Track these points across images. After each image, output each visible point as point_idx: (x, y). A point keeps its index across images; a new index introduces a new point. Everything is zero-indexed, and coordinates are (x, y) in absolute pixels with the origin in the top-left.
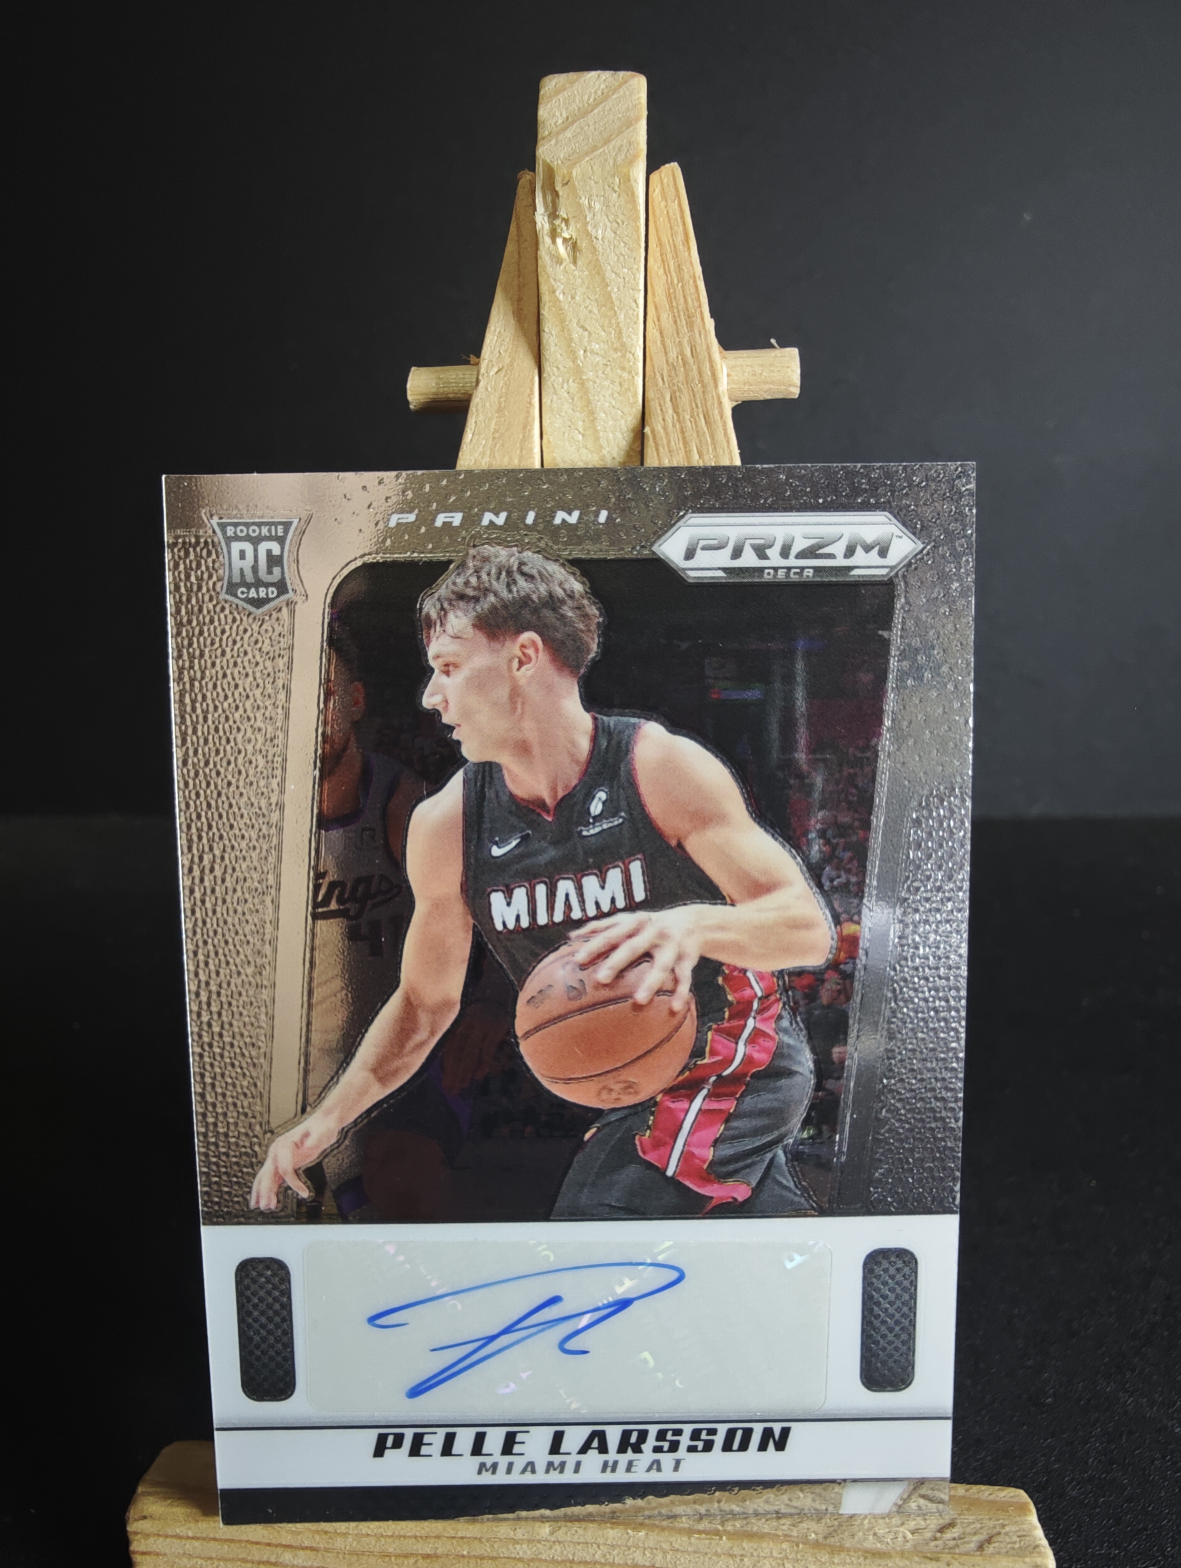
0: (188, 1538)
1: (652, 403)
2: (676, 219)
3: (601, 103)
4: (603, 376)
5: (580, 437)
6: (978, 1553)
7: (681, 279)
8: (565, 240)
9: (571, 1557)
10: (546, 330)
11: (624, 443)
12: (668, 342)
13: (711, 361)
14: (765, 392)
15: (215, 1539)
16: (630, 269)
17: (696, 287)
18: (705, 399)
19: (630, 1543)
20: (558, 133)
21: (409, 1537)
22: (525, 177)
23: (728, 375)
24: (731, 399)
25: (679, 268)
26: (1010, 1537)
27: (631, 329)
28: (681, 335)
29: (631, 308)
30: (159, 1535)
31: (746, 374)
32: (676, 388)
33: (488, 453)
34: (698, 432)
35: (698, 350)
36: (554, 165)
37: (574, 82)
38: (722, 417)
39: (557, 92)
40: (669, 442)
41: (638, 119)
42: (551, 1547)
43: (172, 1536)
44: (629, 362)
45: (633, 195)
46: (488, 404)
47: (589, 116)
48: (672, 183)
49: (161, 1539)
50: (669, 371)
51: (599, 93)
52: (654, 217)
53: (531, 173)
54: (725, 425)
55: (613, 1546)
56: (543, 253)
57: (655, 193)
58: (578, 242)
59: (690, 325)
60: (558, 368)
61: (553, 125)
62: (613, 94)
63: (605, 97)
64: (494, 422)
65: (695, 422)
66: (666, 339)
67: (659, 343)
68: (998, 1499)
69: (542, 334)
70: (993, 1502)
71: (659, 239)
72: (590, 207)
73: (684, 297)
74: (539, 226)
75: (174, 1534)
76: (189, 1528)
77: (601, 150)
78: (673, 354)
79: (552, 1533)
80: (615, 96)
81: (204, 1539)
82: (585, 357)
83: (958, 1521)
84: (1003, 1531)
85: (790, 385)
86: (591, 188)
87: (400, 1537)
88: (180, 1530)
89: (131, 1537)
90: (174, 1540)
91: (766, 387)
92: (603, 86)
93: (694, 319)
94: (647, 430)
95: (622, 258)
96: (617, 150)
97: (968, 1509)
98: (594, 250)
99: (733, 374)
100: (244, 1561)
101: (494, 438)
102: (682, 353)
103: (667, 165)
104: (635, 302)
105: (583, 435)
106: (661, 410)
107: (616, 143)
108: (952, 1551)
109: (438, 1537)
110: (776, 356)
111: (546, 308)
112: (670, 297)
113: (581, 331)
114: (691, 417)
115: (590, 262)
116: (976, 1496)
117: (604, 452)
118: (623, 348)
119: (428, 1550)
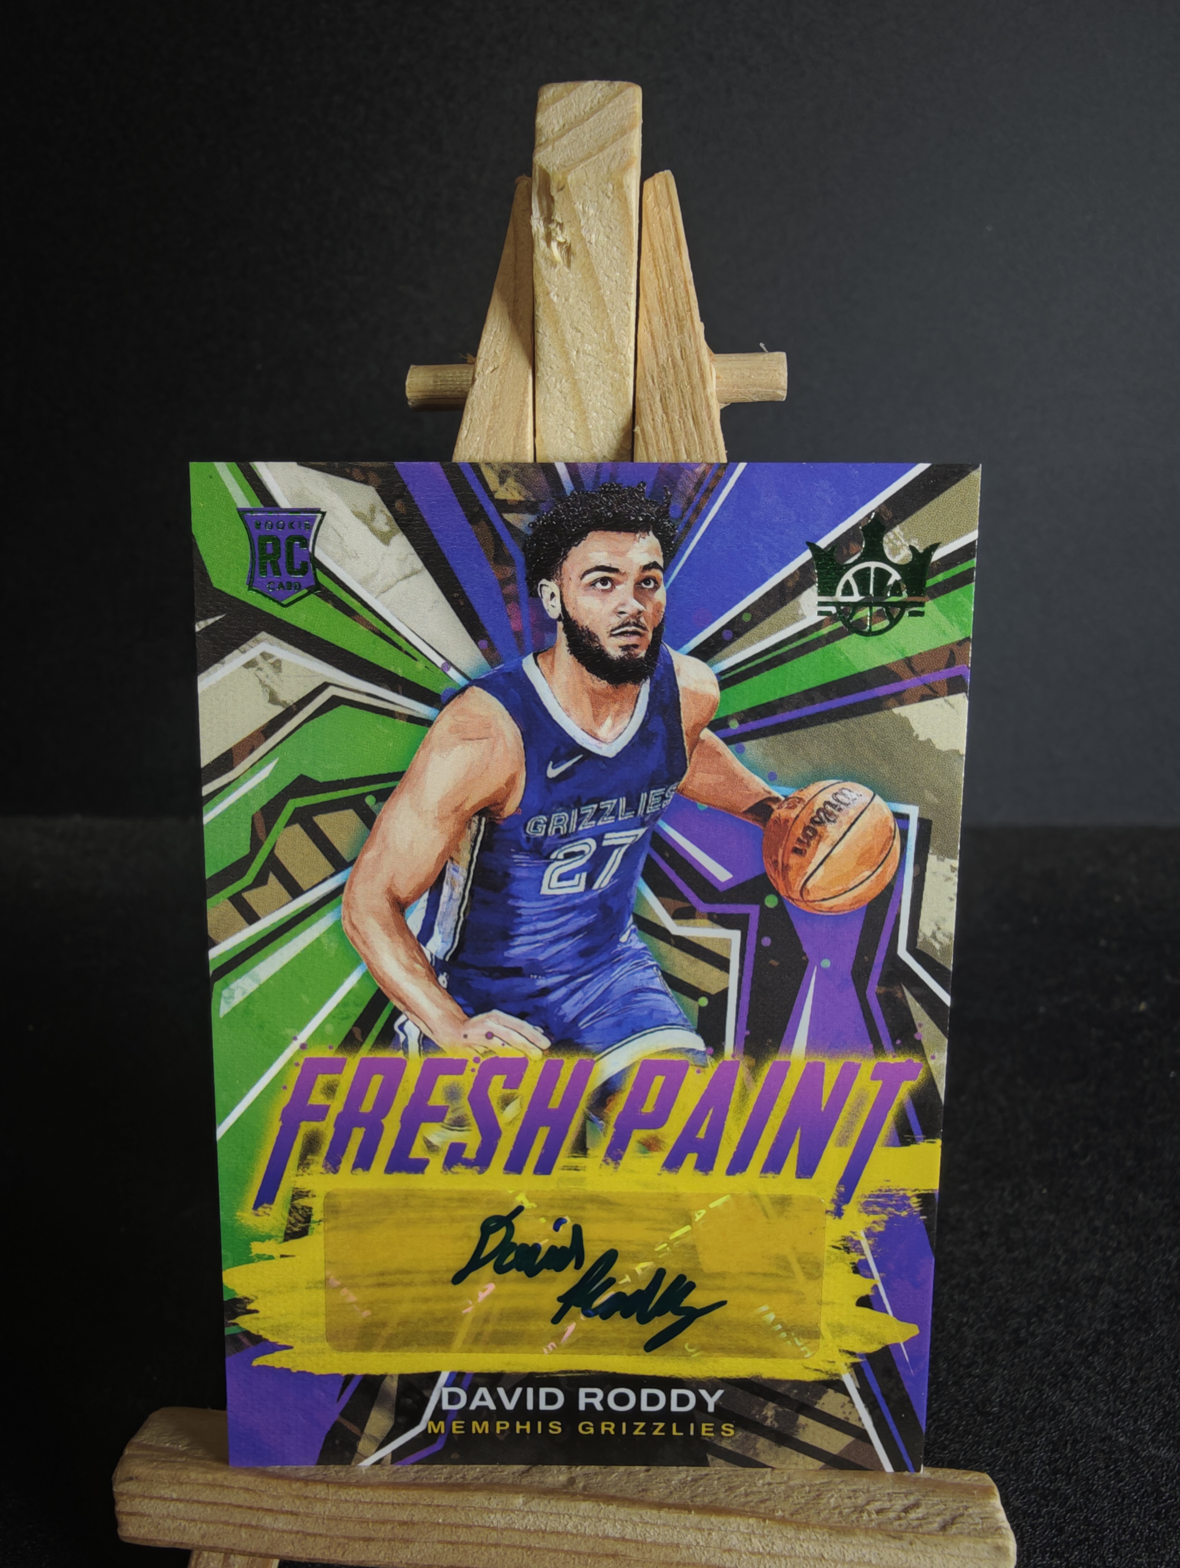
0: (172, 1500)
1: (642, 404)
2: (669, 226)
3: (597, 111)
4: (596, 376)
5: (572, 436)
6: (941, 1533)
7: (672, 283)
8: (560, 244)
9: (543, 1528)
10: (540, 330)
11: (615, 442)
12: (659, 344)
13: (699, 362)
14: (754, 394)
15: (199, 1502)
16: (622, 273)
17: (687, 292)
18: (694, 401)
19: (601, 1515)
20: (554, 140)
21: (387, 1504)
22: (522, 183)
23: (717, 378)
24: (720, 402)
25: (671, 273)
26: (973, 1519)
27: (622, 332)
28: (671, 338)
29: (622, 310)
30: (144, 1497)
31: (734, 377)
32: (665, 389)
33: (483, 448)
34: (686, 432)
35: (688, 353)
36: (550, 171)
37: (571, 91)
38: (709, 418)
39: (555, 100)
40: (658, 442)
41: (632, 128)
42: (524, 1518)
43: (157, 1498)
44: (620, 362)
45: (624, 201)
46: (483, 402)
47: (585, 124)
48: (665, 190)
49: (146, 1501)
50: (659, 373)
51: (596, 101)
52: (648, 222)
53: (529, 179)
54: (712, 427)
55: (584, 1517)
56: (538, 256)
57: (649, 200)
58: (572, 246)
59: (681, 329)
60: (551, 368)
61: (550, 132)
62: (608, 103)
63: (601, 106)
64: (488, 419)
65: (684, 422)
66: (656, 341)
67: (650, 344)
68: (963, 1482)
69: (536, 334)
70: (958, 1485)
71: (652, 245)
72: (584, 212)
73: (675, 300)
74: (534, 229)
75: (159, 1495)
76: (174, 1490)
77: (595, 158)
78: (663, 357)
79: (525, 1504)
80: (611, 105)
81: (188, 1501)
82: (578, 357)
83: (923, 1502)
84: (966, 1513)
85: (777, 388)
86: (585, 193)
87: (378, 1503)
88: (166, 1492)
89: (117, 1498)
90: (158, 1501)
91: (754, 390)
92: (599, 95)
93: (685, 322)
94: (637, 429)
95: (614, 262)
96: (611, 157)
97: (933, 1491)
98: (587, 253)
99: (721, 376)
100: (226, 1523)
101: (488, 436)
102: (672, 355)
103: (661, 173)
104: (627, 304)
105: (575, 433)
106: (651, 410)
107: (610, 150)
108: (915, 1530)
109: (415, 1504)
110: (764, 360)
111: (540, 310)
112: (661, 302)
113: (574, 333)
114: (680, 417)
115: (584, 265)
116: (942, 1479)
117: (595, 450)
118: (615, 350)
119: (405, 1517)
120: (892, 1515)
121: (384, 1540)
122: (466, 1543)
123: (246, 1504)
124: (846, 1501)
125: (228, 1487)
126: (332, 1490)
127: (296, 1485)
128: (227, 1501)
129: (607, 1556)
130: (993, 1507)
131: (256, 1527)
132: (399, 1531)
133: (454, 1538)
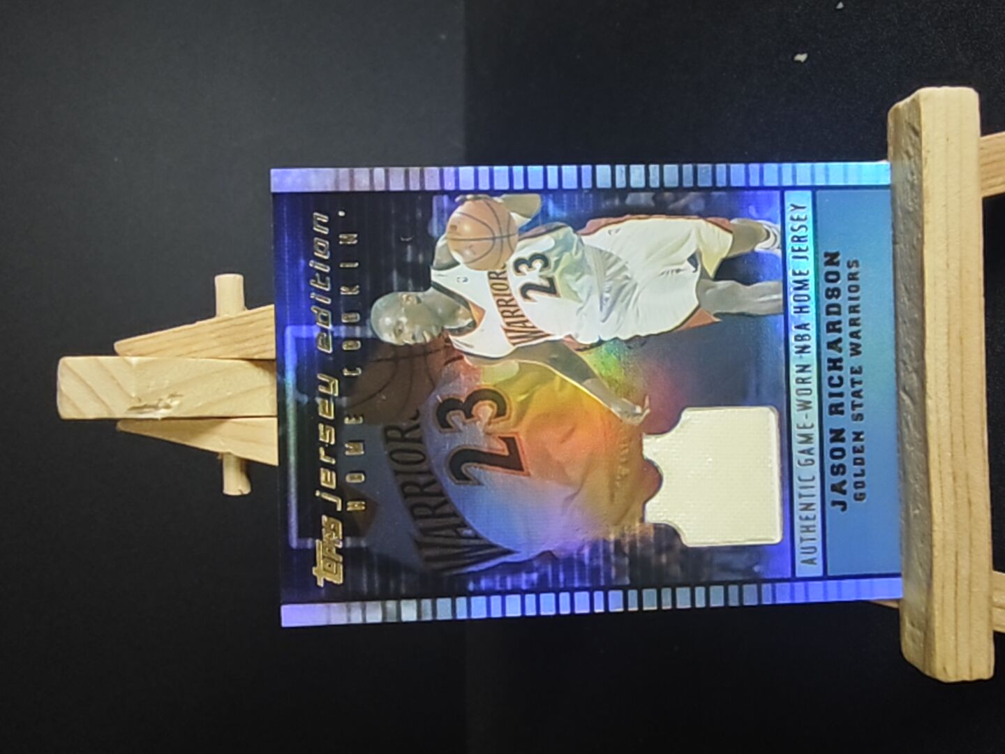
0: (956, 639)
1: (241, 355)
6: (920, 134)
9: (946, 386)
11: (262, 371)
12: (210, 346)
14: (240, 292)
15: (956, 621)
17: (179, 332)
19: (933, 348)
21: (942, 490)
26: (910, 117)
28: (204, 339)
30: (957, 659)
32: (233, 342)
34: (258, 328)
35: (212, 330)
40: (263, 344)
42: (941, 399)
43: (956, 650)
49: (959, 658)
50: (224, 345)
54: (254, 314)
55: (936, 359)
59: (199, 335)
65: (252, 330)
66: (207, 347)
70: (894, 128)
73: (184, 338)
75: (954, 649)
76: (950, 639)
79: (931, 398)
81: (956, 628)
83: (905, 148)
84: (908, 122)
85: (236, 280)
87: (942, 497)
88: (952, 645)
89: (960, 679)
90: (959, 649)
93: (196, 333)
97: (899, 144)
99: (227, 311)
100: (970, 602)
102: (214, 339)
103: (116, 346)
105: (261, 395)
106: (245, 349)
108: (920, 150)
109: (940, 472)
110: (220, 288)
112: (186, 345)
114: (248, 332)
116: (893, 139)
119: (950, 479)
120: (913, 166)
121: (968, 492)
122: (964, 437)
123: (953, 586)
124: (909, 195)
125: (943, 601)
126: (935, 528)
127: (936, 553)
128: (952, 601)
129: (961, 343)
130: (903, 106)
131: (970, 582)
132: (961, 481)
133: (962, 445)
